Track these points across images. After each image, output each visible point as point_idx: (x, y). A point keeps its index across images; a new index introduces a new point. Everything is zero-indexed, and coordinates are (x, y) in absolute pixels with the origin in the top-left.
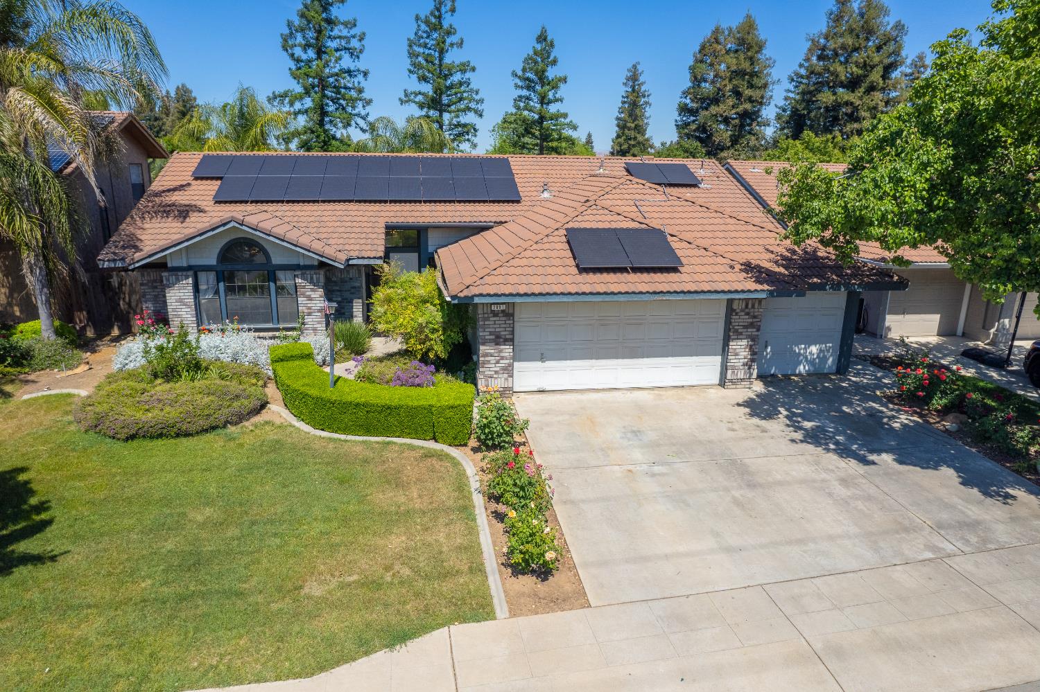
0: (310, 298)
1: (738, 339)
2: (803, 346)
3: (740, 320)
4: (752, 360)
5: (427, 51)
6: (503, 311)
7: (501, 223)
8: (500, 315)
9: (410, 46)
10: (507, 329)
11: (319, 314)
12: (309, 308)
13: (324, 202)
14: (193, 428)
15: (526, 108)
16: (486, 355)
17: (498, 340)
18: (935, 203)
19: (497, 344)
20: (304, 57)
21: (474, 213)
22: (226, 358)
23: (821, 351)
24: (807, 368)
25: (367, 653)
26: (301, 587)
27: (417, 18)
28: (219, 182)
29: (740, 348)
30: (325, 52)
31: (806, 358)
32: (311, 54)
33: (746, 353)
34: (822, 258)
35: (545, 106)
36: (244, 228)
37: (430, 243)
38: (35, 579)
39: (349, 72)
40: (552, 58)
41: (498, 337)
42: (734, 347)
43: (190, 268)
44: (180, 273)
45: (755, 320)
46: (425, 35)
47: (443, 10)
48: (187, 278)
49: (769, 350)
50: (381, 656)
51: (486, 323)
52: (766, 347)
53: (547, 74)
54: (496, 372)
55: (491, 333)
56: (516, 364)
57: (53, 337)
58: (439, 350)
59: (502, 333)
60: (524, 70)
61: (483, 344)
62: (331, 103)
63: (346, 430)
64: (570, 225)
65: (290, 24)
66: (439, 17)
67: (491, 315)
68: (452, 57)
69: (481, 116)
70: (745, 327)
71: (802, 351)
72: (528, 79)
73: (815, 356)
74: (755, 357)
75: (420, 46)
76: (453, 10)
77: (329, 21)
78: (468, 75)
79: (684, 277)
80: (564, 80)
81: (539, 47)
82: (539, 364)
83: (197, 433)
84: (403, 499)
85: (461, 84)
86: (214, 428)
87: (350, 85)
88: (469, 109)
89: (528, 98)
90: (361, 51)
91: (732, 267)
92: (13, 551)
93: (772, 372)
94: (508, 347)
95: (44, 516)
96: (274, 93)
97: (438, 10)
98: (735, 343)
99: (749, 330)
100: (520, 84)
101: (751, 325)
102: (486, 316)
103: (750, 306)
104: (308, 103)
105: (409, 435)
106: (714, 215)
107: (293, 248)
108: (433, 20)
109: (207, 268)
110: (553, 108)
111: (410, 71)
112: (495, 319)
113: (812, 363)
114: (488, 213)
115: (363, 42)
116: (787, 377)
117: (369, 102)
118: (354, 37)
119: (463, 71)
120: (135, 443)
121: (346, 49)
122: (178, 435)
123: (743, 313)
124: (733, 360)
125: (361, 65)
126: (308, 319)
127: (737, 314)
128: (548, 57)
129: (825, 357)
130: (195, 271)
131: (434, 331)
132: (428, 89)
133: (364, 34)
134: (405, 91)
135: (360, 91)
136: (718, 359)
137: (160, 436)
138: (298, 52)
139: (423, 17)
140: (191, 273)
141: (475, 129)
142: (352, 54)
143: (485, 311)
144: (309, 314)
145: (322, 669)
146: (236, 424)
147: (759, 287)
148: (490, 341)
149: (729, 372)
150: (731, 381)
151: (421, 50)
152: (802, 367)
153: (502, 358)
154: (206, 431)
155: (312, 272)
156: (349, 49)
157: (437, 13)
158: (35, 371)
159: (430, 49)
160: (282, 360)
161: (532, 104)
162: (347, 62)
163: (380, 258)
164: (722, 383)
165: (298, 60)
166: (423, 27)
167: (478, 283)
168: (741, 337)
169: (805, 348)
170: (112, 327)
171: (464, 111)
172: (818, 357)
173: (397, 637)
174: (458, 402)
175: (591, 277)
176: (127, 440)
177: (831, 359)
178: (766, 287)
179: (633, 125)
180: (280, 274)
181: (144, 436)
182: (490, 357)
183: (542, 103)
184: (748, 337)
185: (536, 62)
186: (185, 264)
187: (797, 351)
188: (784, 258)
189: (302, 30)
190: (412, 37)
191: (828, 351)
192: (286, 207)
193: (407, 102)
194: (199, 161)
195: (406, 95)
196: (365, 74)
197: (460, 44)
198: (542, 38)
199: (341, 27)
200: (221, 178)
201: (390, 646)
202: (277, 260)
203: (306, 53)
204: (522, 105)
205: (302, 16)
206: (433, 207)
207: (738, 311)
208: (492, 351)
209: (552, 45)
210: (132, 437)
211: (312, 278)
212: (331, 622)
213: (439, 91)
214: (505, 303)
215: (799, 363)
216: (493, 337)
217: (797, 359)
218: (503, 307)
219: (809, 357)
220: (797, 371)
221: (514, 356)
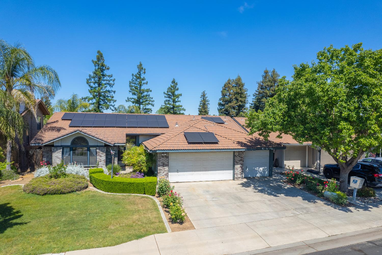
0: (101, 156)
1: (237, 164)
2: (258, 168)
3: (238, 159)
4: (242, 171)
5: (135, 85)
6: (165, 156)
7: (163, 134)
8: (164, 157)
9: (130, 83)
10: (167, 162)
11: (104, 161)
12: (101, 160)
13: (106, 127)
14: (66, 191)
15: (168, 104)
16: (160, 170)
17: (164, 165)
18: (285, 120)
19: (163, 166)
20: (94, 86)
21: (154, 131)
22: (74, 173)
24: (260, 175)
25: (130, 241)
26: (108, 227)
27: (133, 75)
28: (70, 121)
29: (238, 167)
30: (101, 85)
31: (259, 172)
32: (96, 85)
33: (240, 169)
34: (261, 141)
35: (174, 103)
36: (81, 133)
37: (140, 140)
38: (21, 228)
39: (109, 91)
40: (177, 88)
41: (164, 164)
42: (236, 167)
44: (58, 148)
45: (242, 159)
46: (135, 80)
47: (141, 72)
48: (60, 149)
49: (247, 170)
50: (135, 241)
51: (160, 159)
52: (247, 168)
53: (175, 93)
54: (163, 176)
56: (169, 173)
57: (10, 169)
58: (145, 169)
59: (165, 163)
60: (168, 92)
61: (159, 166)
62: (102, 101)
63: (116, 191)
64: (185, 131)
65: (90, 76)
66: (140, 75)
67: (162, 157)
68: (144, 87)
69: (153, 106)
70: (239, 161)
71: (258, 170)
72: (169, 95)
73: (262, 171)
74: (243, 170)
75: (133, 83)
76: (145, 73)
77: (103, 75)
78: (149, 93)
79: (220, 145)
80: (181, 95)
81: (172, 85)
82: (176, 173)
83: (67, 193)
84: (136, 207)
85: (147, 96)
86: (72, 191)
87: (109, 95)
88: (149, 104)
89: (169, 101)
90: (113, 85)
91: (234, 143)
92: (12, 222)
93: (249, 176)
94: (167, 167)
95: (19, 214)
96: (82, 97)
97: (140, 72)
98: (236, 166)
99: (240, 162)
100: (166, 96)
101: (241, 160)
102: (160, 157)
103: (240, 154)
104: (94, 101)
105: (136, 193)
106: (228, 129)
107: (97, 139)
108: (138, 76)
109: (67, 147)
110: (177, 104)
111: (130, 91)
112: (163, 158)
113: (261, 173)
114: (159, 131)
115: (114, 82)
116: (254, 178)
117: (115, 101)
118: (111, 80)
119: (148, 92)
120: (46, 196)
121: (108, 84)
123: (238, 157)
124: (236, 171)
125: (113, 89)
126: (100, 163)
127: (236, 157)
128: (176, 88)
130: (63, 147)
131: (143, 163)
132: (135, 97)
133: (115, 79)
134: (128, 98)
135: (113, 97)
136: (232, 171)
137: (55, 194)
138: (92, 84)
139: (135, 75)
140: (62, 148)
141: (151, 110)
142: (110, 86)
143: (160, 156)
144: (100, 161)
145: (118, 244)
146: (80, 191)
147: (242, 148)
148: (161, 165)
149: (236, 175)
150: (236, 178)
151: (134, 85)
153: (165, 171)
154: (70, 192)
155: (102, 148)
156: (109, 84)
157: (139, 74)
158: (3, 180)
159: (137, 84)
160: (93, 173)
161: (170, 102)
162: (108, 88)
163: (125, 143)
164: (234, 179)
165: (92, 87)
166: (135, 78)
167: (158, 147)
168: (238, 164)
169: (258, 169)
170: (28, 169)
171: (147, 104)
172: (263, 170)
173: (139, 237)
174: (152, 181)
175: (192, 145)
176: (43, 195)
177: (267, 172)
178: (244, 148)
179: (204, 111)
180: (91, 149)
181: (49, 194)
182: (162, 171)
183: (174, 102)
184: (240, 164)
185: (171, 89)
186: (60, 145)
187: (256, 169)
188: (249, 141)
189: (94, 78)
190: (131, 81)
191: (266, 170)
192: (93, 129)
193: (128, 101)
194: (63, 115)
195: (128, 99)
196: (114, 92)
197: (147, 83)
198: (173, 82)
199: (107, 77)
200: (71, 120)
201: (137, 239)
202: (90, 144)
203: (95, 85)
204: (167, 103)
205: (95, 73)
206: (141, 129)
207: (236, 156)
208: (162, 169)
209: (177, 84)
210: (45, 194)
211: (102, 150)
212: (119, 234)
213: (139, 98)
214: (166, 153)
215: (257, 173)
216: (162, 164)
217: (256, 172)
218: (165, 155)
219: (260, 171)
220: (257, 176)
221: (169, 170)
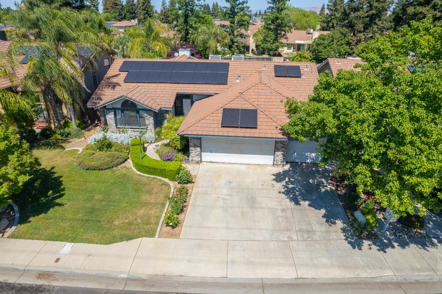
0: (149, 120)
1: (278, 151)
2: (309, 153)
3: (279, 145)
4: (284, 158)
7: (217, 94)
10: (199, 143)
11: (152, 125)
12: (149, 123)
13: (159, 83)
14: (103, 168)
16: (192, 150)
17: (195, 146)
21: (208, 89)
22: (119, 142)
23: (316, 155)
24: (311, 161)
25: (121, 241)
26: (114, 222)
28: (127, 72)
29: (279, 154)
31: (310, 157)
33: (281, 156)
36: (127, 98)
37: (194, 98)
38: (58, 210)
43: (113, 108)
44: (110, 110)
48: (112, 112)
49: (295, 154)
50: (124, 242)
52: (294, 153)
54: (195, 156)
55: (193, 144)
56: (202, 153)
57: (76, 128)
58: (179, 146)
59: (197, 144)
61: (191, 147)
63: (144, 172)
64: (226, 107)
70: (281, 148)
73: (314, 157)
74: (286, 157)
79: (257, 131)
82: (210, 154)
84: (149, 199)
86: (110, 168)
92: (55, 202)
93: (297, 161)
94: (199, 148)
95: (63, 192)
98: (277, 153)
99: (283, 149)
101: (283, 147)
109: (118, 109)
113: (313, 159)
114: (213, 89)
120: (88, 171)
124: (277, 158)
127: (278, 143)
130: (115, 110)
131: (177, 141)
136: (273, 156)
137: (95, 170)
140: (113, 110)
144: (149, 125)
145: (110, 243)
146: (116, 167)
147: (283, 137)
148: (193, 146)
149: (276, 161)
150: (276, 165)
152: (308, 160)
153: (197, 152)
154: (107, 169)
155: (149, 112)
158: (71, 138)
160: (133, 145)
163: (171, 108)
164: (273, 165)
167: (186, 130)
168: (280, 151)
169: (310, 154)
173: (130, 238)
175: (225, 129)
176: (86, 170)
177: (320, 159)
178: (285, 137)
180: (141, 111)
182: (194, 152)
184: (282, 151)
187: (307, 155)
191: (319, 156)
192: (146, 85)
194: (120, 67)
200: (128, 71)
201: (127, 240)
202: (138, 107)
204: (271, 10)
206: (195, 85)
208: (194, 149)
210: (88, 169)
211: (149, 114)
212: (116, 232)
215: (308, 159)
220: (307, 162)
221: (201, 151)
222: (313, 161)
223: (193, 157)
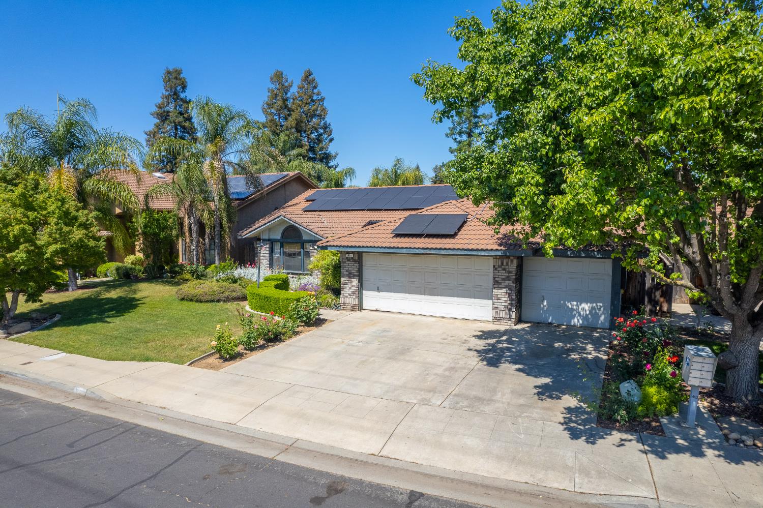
2: (575, 303)
3: (499, 274)
6: (352, 258)
8: (351, 260)
10: (355, 269)
16: (345, 283)
17: (350, 275)
19: (350, 277)
23: (593, 308)
24: (581, 321)
25: (130, 360)
29: (501, 294)
31: (579, 313)
33: (506, 299)
36: (286, 219)
41: (350, 273)
42: (496, 293)
43: (269, 240)
44: (265, 242)
45: (510, 274)
48: (267, 244)
49: (545, 303)
50: (134, 362)
51: (344, 264)
52: (541, 299)
54: (349, 295)
55: (347, 271)
56: (363, 291)
59: (352, 271)
61: (343, 277)
67: (346, 260)
70: (503, 279)
71: (575, 307)
73: (588, 313)
74: (516, 302)
82: (376, 293)
93: (550, 321)
94: (356, 280)
98: (497, 291)
99: (507, 282)
101: (508, 278)
102: (344, 260)
103: (505, 264)
109: (277, 241)
112: (348, 262)
113: (585, 317)
122: (197, 301)
123: (501, 269)
124: (496, 303)
129: (597, 314)
130: (272, 242)
140: (269, 242)
143: (343, 258)
145: (113, 360)
148: (347, 276)
152: (576, 320)
153: (353, 287)
167: (334, 240)
168: (501, 286)
169: (577, 305)
172: (591, 312)
173: (147, 360)
175: (399, 239)
177: (603, 317)
180: (306, 245)
182: (348, 286)
184: (506, 287)
186: (267, 238)
187: (570, 306)
191: (599, 309)
200: (313, 201)
202: (305, 237)
208: (348, 282)
214: (353, 253)
215: (574, 317)
216: (347, 273)
217: (571, 313)
218: (352, 256)
219: (582, 313)
220: (572, 324)
221: (361, 287)
222: (586, 323)
223: (347, 297)
